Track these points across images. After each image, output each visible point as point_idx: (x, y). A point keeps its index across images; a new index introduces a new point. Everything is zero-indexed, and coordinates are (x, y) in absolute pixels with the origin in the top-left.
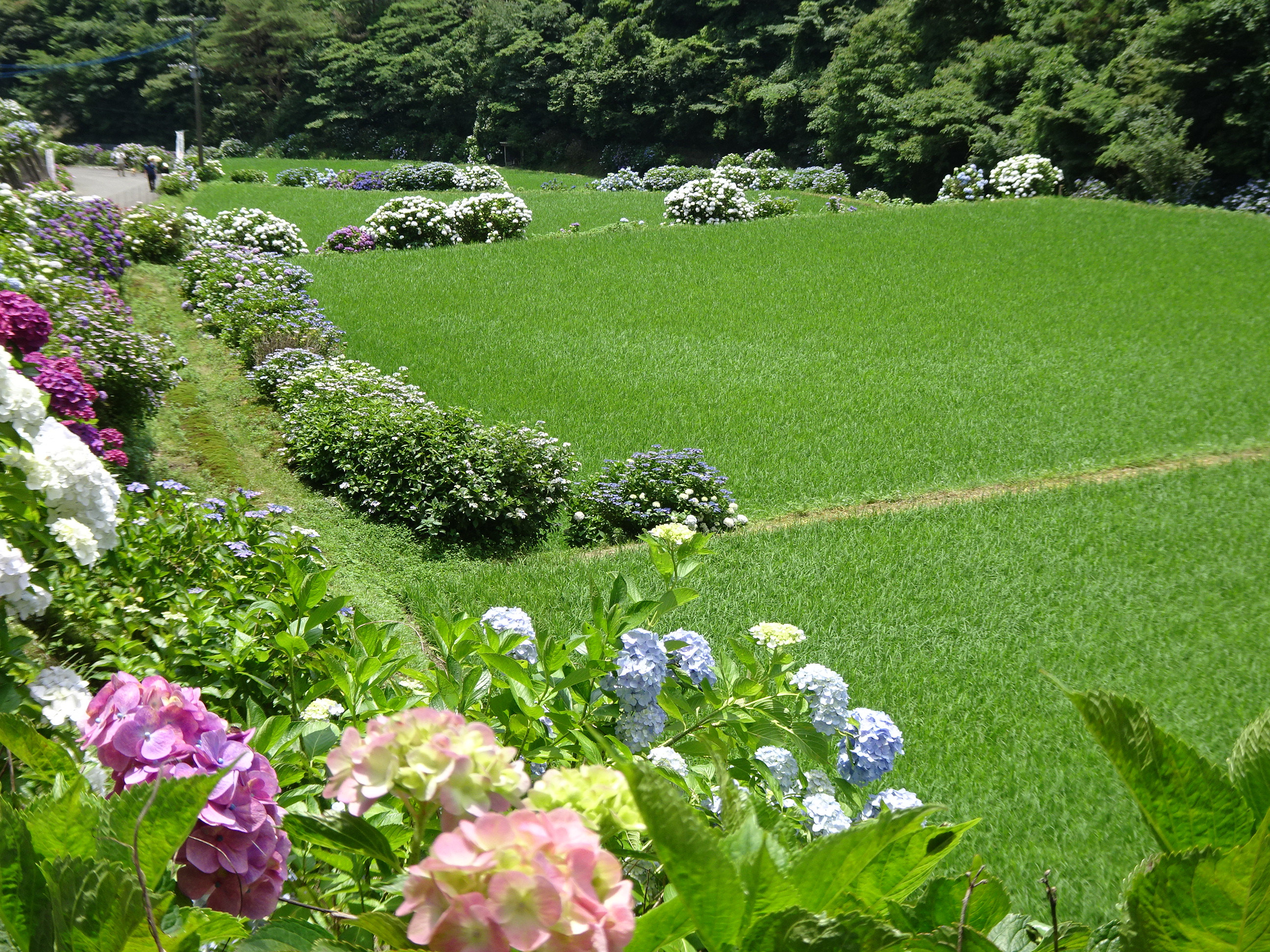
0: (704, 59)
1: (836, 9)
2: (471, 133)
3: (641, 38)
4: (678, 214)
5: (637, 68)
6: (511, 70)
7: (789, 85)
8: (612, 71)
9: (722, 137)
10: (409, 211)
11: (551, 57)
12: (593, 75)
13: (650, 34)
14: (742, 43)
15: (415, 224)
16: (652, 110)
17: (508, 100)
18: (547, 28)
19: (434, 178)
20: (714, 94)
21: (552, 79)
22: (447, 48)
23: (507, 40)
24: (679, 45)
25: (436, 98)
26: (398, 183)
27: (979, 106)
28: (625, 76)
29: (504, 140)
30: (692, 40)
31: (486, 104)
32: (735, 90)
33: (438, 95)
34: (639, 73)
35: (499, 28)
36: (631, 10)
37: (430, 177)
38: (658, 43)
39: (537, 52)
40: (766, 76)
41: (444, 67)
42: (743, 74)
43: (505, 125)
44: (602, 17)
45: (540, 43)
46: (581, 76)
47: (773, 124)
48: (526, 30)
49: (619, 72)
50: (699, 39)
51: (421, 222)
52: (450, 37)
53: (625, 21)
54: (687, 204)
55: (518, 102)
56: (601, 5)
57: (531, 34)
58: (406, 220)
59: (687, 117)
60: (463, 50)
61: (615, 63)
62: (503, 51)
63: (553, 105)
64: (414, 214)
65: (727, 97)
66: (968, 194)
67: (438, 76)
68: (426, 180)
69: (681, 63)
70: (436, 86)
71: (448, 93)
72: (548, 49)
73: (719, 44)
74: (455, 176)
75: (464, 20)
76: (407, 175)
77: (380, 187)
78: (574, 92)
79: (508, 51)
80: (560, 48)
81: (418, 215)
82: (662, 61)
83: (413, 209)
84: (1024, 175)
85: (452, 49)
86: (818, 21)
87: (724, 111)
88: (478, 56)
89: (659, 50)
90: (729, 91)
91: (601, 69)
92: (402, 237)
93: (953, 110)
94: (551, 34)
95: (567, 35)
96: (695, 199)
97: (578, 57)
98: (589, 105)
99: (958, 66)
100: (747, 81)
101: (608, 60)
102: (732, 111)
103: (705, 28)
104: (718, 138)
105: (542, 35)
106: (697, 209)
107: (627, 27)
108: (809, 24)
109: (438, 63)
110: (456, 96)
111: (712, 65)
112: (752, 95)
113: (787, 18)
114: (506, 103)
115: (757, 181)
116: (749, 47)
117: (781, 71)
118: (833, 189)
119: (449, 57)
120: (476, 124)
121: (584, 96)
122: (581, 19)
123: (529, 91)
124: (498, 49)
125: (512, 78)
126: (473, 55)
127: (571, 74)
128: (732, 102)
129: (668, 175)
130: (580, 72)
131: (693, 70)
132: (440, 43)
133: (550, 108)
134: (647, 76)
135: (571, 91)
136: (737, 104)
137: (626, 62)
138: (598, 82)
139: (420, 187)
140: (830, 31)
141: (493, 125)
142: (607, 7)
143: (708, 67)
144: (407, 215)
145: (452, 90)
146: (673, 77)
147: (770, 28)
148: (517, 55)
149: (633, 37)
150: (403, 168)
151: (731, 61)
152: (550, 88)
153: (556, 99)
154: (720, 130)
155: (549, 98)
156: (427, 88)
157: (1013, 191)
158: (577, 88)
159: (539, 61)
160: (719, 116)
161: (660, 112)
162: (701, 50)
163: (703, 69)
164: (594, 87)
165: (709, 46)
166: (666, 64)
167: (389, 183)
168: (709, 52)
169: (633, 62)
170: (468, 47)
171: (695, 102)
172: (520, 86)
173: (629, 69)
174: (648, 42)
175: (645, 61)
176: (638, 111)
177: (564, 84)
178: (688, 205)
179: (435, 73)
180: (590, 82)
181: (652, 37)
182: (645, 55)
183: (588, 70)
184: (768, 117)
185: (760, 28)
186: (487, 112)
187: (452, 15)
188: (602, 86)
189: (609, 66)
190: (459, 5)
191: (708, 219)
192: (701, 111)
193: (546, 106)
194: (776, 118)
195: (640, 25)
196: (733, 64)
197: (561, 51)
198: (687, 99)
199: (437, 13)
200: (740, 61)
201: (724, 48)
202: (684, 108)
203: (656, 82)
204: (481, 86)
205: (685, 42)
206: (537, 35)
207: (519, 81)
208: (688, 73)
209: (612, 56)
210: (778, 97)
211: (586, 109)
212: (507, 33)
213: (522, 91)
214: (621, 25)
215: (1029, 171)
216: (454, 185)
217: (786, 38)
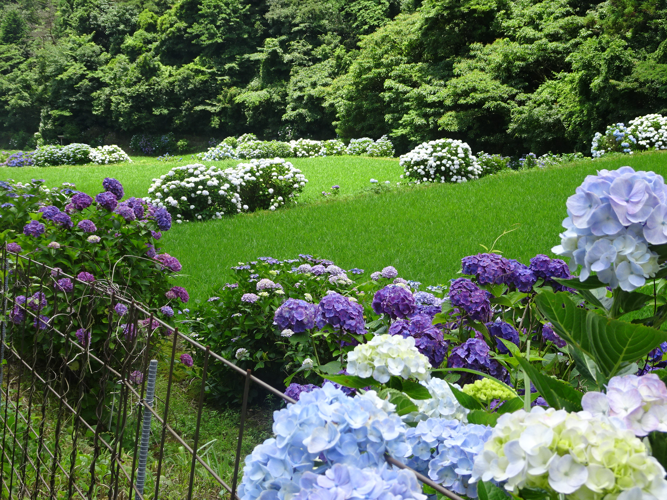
0: (201, 77)
1: (292, 43)
2: (37, 131)
3: (154, 65)
4: (423, 173)
5: (154, 85)
6: (64, 89)
7: (264, 91)
8: (137, 87)
9: (217, 126)
10: (197, 180)
11: (92, 80)
12: (124, 90)
13: (160, 63)
14: (227, 66)
15: (206, 192)
16: (166, 112)
17: (64, 108)
18: (88, 61)
19: (75, 156)
20: (210, 100)
21: (95, 93)
22: (17, 77)
23: (62, 70)
24: (182, 69)
25: (13, 109)
26: (46, 161)
27: (505, 88)
28: (147, 90)
29: (62, 134)
30: (191, 65)
31: (48, 112)
32: (225, 97)
33: (13, 108)
34: (156, 88)
35: (55, 62)
36: (144, 49)
37: (72, 155)
38: (166, 69)
39: (83, 77)
40: (243, 87)
41: (16, 89)
42: (229, 86)
43: (62, 125)
44: (123, 54)
45: (85, 71)
46: (115, 91)
47: (251, 118)
48: (74, 63)
49: (142, 88)
50: (196, 64)
51: (213, 190)
52: (19, 70)
53: (144, 55)
54: (432, 162)
55: (72, 110)
56: (122, 46)
57: (78, 65)
58: (195, 189)
59: (191, 115)
60: (28, 78)
61: (139, 82)
62: (60, 76)
63: (96, 110)
64: (203, 183)
65: (219, 101)
66: (625, 147)
67: (14, 94)
68: (68, 158)
69: (186, 80)
70: (13, 101)
71: (20, 105)
72: (90, 75)
73: (211, 68)
74: (91, 154)
75: (27, 58)
76: (52, 154)
77: (30, 164)
78: (111, 101)
79: (64, 76)
80: (98, 74)
81: (209, 183)
82: (171, 79)
83: (201, 177)
84: (659, 131)
85: (21, 77)
86: (280, 50)
87: (218, 110)
88: (38, 82)
89: (167, 73)
90: (220, 97)
91: (129, 85)
92: (192, 207)
93: (488, 91)
94: (91, 66)
95: (101, 65)
96: (440, 159)
97: (111, 79)
98: (122, 110)
99: (470, 61)
100: (233, 90)
101: (135, 80)
102: (224, 109)
103: (198, 58)
104: (215, 127)
105: (85, 65)
106: (443, 168)
107: (145, 58)
108: (274, 53)
109: (12, 86)
110: (27, 107)
111: (206, 81)
112: (238, 99)
113: (259, 49)
114: (62, 110)
115: (323, 150)
116: (231, 69)
117: (255, 83)
118: (384, 154)
119: (20, 82)
120: (41, 125)
121: (119, 104)
122: (109, 56)
123: (78, 102)
124: (57, 75)
125: (65, 94)
126: (36, 80)
127: (107, 90)
128: (223, 104)
129: (257, 148)
130: (114, 89)
131: (195, 84)
132: (12, 74)
133: (94, 113)
134: (161, 90)
135: (108, 101)
136: (227, 105)
137: (147, 81)
138: (128, 94)
139: (63, 163)
140: (287, 57)
141: (53, 125)
142: (127, 47)
143: (204, 82)
144: (197, 184)
145: (23, 103)
146: (181, 89)
147: (246, 56)
148: (70, 78)
149: (149, 65)
150: (48, 149)
151: (220, 78)
152: (93, 99)
153: (97, 106)
154: (215, 122)
155: (93, 106)
156: (6, 102)
157: (652, 144)
158: (113, 98)
159: (86, 82)
160: (214, 114)
161: (171, 112)
162: (198, 72)
163: (201, 84)
164: (126, 98)
165: (203, 69)
166: (174, 82)
167: (38, 161)
168: (203, 73)
169: (151, 81)
170: (32, 75)
171: (198, 105)
172: (71, 99)
173: (149, 85)
174: (159, 69)
175: (158, 80)
176: (156, 112)
177: (103, 97)
178: (434, 164)
179: (10, 93)
180: (122, 94)
181: (161, 65)
182: (158, 76)
183: (119, 87)
184: (248, 113)
185: (238, 56)
186: (48, 117)
187: (18, 56)
188: (131, 97)
189: (135, 83)
190: (22, 50)
191: (452, 176)
192: (201, 111)
193: (91, 112)
194: (254, 114)
195: (154, 57)
196: (222, 80)
197: (99, 76)
198: (191, 103)
199: (9, 55)
200: (227, 78)
201: (214, 70)
202: (189, 109)
203: (167, 93)
204: (41, 101)
205: (186, 66)
206: (82, 66)
207: (71, 96)
208: (191, 86)
209: (137, 78)
210: (259, 99)
211: (120, 112)
212: (61, 65)
213: (73, 102)
214: (141, 58)
215: (663, 127)
216: (90, 161)
217: (257, 62)
